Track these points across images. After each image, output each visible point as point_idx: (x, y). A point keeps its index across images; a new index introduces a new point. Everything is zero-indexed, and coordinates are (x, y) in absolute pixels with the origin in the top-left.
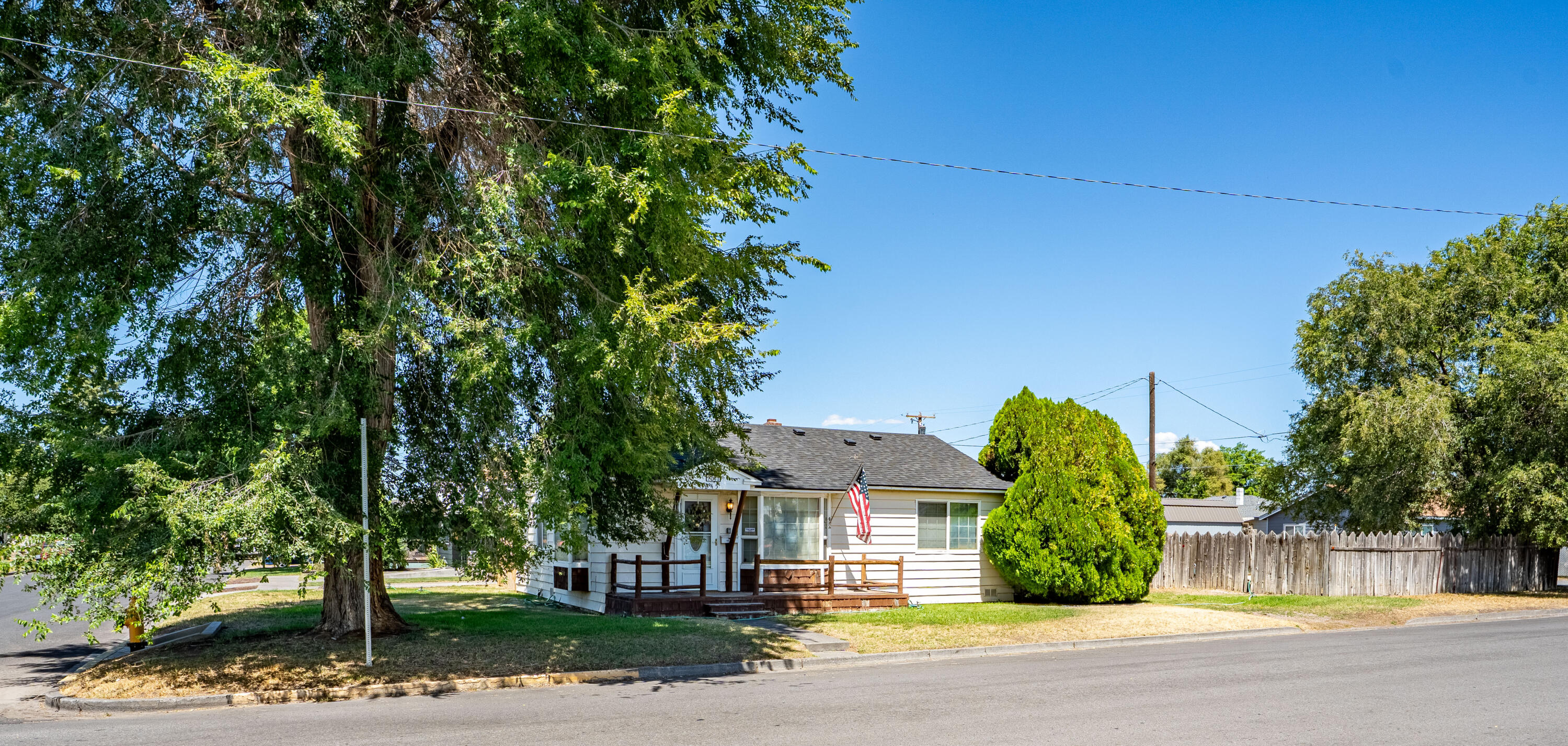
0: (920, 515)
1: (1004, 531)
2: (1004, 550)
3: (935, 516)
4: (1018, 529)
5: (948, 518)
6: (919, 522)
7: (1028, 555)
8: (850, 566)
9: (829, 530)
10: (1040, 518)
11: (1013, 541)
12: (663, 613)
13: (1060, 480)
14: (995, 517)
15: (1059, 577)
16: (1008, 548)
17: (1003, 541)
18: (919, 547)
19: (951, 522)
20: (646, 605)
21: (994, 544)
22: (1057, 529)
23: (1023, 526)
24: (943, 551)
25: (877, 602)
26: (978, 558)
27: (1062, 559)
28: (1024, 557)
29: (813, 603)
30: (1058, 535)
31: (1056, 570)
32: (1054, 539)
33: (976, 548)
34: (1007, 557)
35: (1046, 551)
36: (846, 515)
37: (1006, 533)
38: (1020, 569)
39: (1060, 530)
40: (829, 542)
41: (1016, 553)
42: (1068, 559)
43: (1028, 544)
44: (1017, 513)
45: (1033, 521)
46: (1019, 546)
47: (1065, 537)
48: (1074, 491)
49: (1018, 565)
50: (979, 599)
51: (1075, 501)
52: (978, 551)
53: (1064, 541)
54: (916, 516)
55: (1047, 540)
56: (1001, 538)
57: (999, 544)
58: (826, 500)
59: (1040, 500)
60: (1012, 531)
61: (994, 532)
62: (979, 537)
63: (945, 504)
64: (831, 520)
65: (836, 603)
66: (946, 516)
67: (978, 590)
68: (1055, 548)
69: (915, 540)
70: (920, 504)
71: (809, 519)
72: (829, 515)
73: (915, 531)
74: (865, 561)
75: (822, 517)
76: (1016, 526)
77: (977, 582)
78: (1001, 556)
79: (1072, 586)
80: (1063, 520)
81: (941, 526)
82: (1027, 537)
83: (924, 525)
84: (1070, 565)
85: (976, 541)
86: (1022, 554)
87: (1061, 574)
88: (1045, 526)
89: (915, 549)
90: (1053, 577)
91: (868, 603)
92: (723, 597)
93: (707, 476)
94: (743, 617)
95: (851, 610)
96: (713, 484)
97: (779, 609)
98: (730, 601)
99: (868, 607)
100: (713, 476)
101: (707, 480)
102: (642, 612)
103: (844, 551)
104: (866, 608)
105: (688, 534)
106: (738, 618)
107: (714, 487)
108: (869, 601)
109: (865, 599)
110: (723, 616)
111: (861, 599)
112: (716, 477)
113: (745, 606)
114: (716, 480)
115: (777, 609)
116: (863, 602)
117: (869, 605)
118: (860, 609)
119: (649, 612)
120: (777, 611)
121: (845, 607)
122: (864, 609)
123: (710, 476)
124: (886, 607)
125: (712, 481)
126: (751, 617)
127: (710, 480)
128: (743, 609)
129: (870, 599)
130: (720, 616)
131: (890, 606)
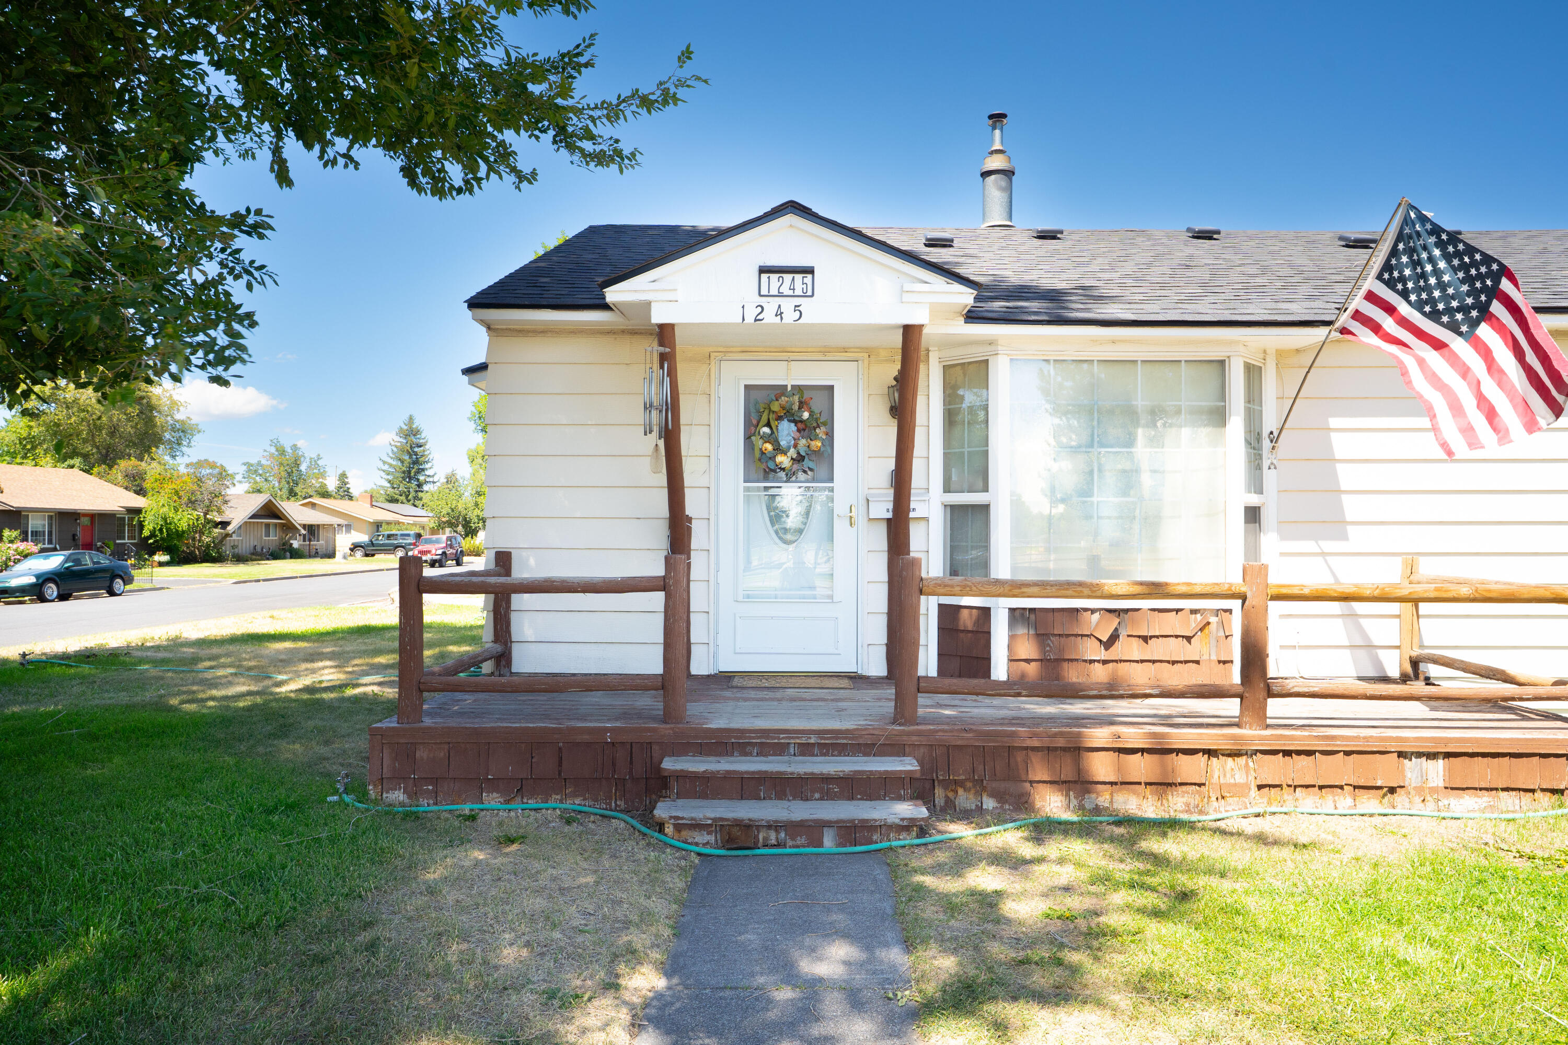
8: (1355, 605)
9: (1270, 477)
12: (494, 785)
20: (421, 754)
25: (1484, 771)
29: (1140, 766)
36: (1334, 422)
40: (1268, 516)
58: (1253, 373)
64: (1274, 439)
65: (1272, 770)
71: (1186, 432)
72: (1270, 423)
74: (1419, 590)
75: (1236, 425)
91: (1436, 771)
92: (750, 731)
93: (764, 277)
94: (793, 839)
95: (1349, 801)
96: (788, 306)
97: (1003, 786)
98: (780, 749)
99: (1433, 790)
100: (788, 277)
101: (764, 291)
102: (405, 779)
103: (1329, 546)
104: (1424, 792)
105: (758, 489)
106: (765, 846)
107: (790, 316)
108: (1441, 762)
109: (1419, 755)
110: (696, 826)
111: (1401, 755)
112: (799, 277)
113: (827, 779)
114: (798, 292)
115: (994, 784)
116: (1412, 770)
117: (1441, 784)
118: (1399, 798)
119: (435, 781)
120: (993, 795)
121: (1321, 787)
122: (1418, 800)
123: (774, 277)
124: (1533, 791)
125: (780, 295)
126: (829, 841)
127: (774, 291)
128: (813, 792)
129: (1448, 755)
130: (678, 828)
131: (1554, 791)
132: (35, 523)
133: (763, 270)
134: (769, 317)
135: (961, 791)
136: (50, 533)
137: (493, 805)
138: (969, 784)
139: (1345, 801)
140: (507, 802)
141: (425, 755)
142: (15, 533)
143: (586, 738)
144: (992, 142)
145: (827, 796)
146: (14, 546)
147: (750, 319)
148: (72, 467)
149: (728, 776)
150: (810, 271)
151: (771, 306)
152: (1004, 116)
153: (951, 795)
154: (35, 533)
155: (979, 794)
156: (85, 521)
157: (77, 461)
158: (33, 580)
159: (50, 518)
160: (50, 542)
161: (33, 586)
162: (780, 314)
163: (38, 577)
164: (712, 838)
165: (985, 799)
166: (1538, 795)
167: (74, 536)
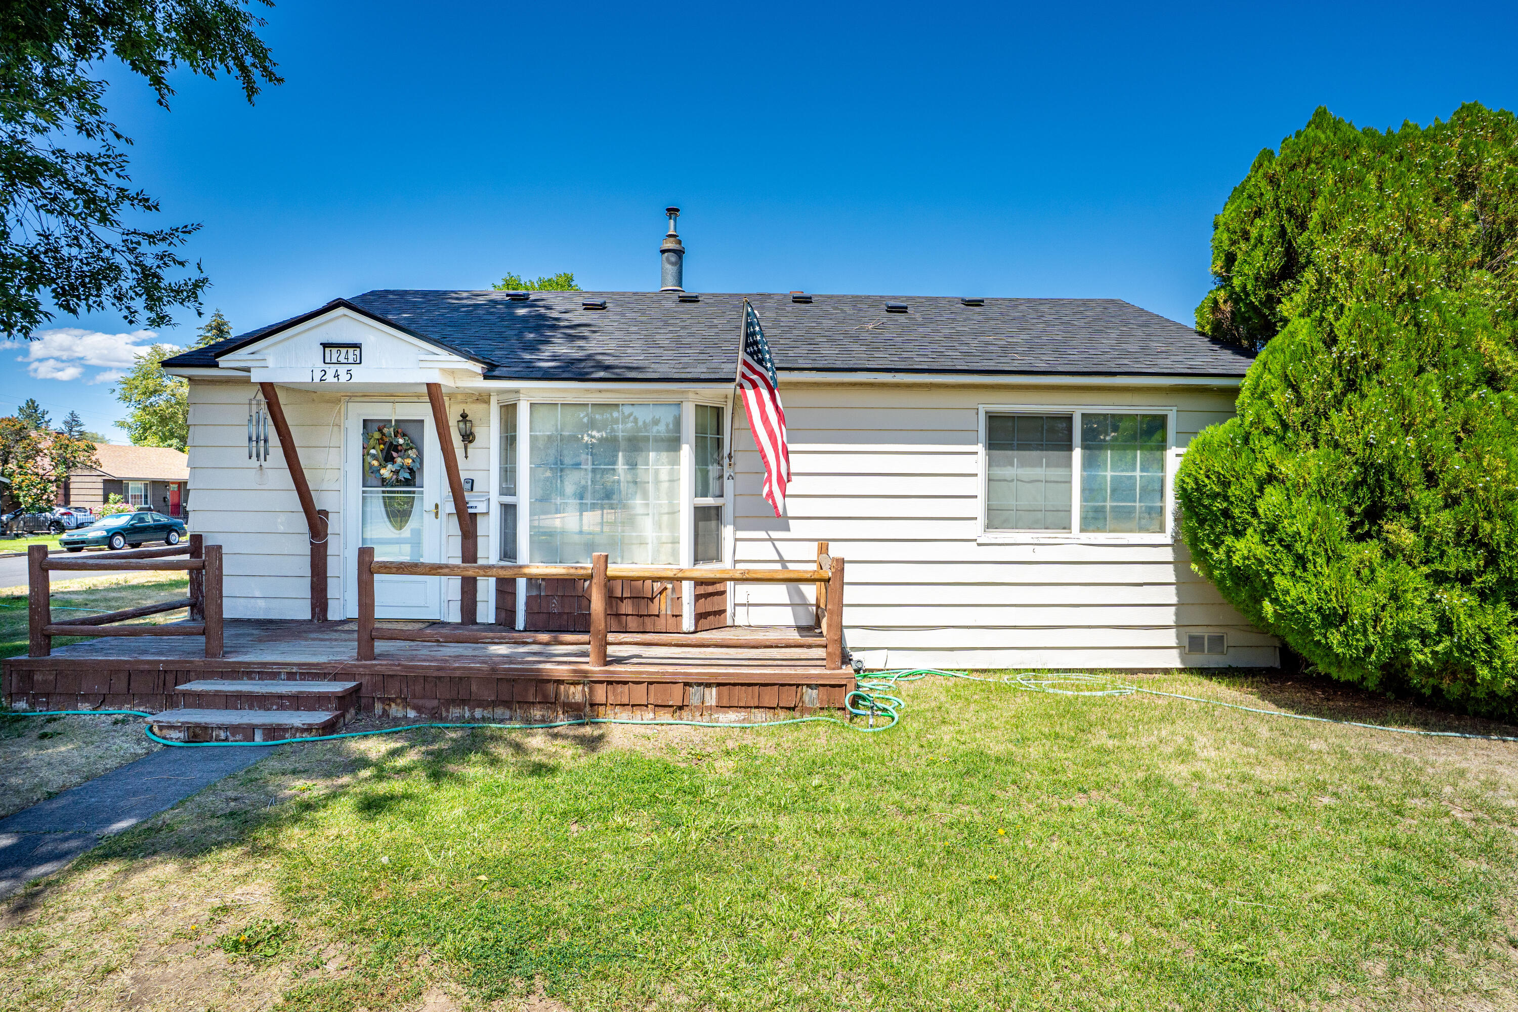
0: (992, 445)
1: (1226, 484)
2: (1229, 540)
3: (1040, 447)
4: (1271, 478)
5: (1077, 454)
6: (991, 463)
7: (1301, 561)
9: (728, 485)
10: (1351, 440)
11: (1255, 514)
12: (85, 698)
13: (1428, 316)
14: (1205, 446)
15: (1424, 637)
16: (1239, 534)
17: (1226, 513)
18: (990, 525)
19: (1088, 464)
20: (38, 677)
21: (1202, 522)
22: (1415, 475)
23: (1286, 468)
24: (1060, 536)
25: (744, 695)
26: (1168, 554)
27: (1439, 578)
28: (1288, 565)
30: (1422, 496)
31: (1408, 616)
32: (1403, 508)
33: (1162, 530)
34: (1237, 560)
35: (1371, 551)
37: (1233, 491)
38: (1276, 601)
39: (1431, 479)
40: (727, 514)
41: (1261, 551)
42: (1465, 579)
43: (1300, 526)
44: (1267, 432)
45: (1324, 449)
46: (1272, 529)
47: (1452, 502)
48: (1489, 345)
49: (1267, 588)
50: (1173, 660)
51: (1493, 379)
52: (1166, 537)
53: (1446, 516)
54: (980, 448)
55: (1375, 513)
56: (1219, 505)
57: (1216, 520)
59: (1351, 385)
60: (1251, 484)
61: (1199, 489)
62: (1171, 503)
63: (1069, 419)
64: (732, 458)
65: (605, 693)
66: (1070, 448)
67: (1170, 638)
68: (1408, 539)
69: (977, 508)
70: (992, 418)
72: (728, 448)
73: (978, 486)
76: (1261, 469)
77: (1168, 616)
78: (1219, 555)
79: (1484, 672)
80: (1445, 443)
81: (1056, 473)
82: (1298, 503)
83: (1000, 472)
84: (1471, 600)
85: (1161, 511)
86: (1283, 554)
87: (1433, 628)
88: (1365, 466)
89: (975, 529)
90: (1399, 636)
91: (712, 696)
92: (254, 663)
93: (328, 350)
94: (233, 736)
95: (651, 715)
96: (342, 370)
97: (420, 702)
98: (274, 676)
99: (711, 707)
100: (344, 351)
101: (327, 360)
102: (27, 694)
103: (774, 534)
104: (703, 709)
105: (377, 492)
106: (216, 740)
107: (344, 378)
108: (714, 690)
109: (699, 684)
110: (171, 727)
111: (686, 684)
112: (351, 350)
113: (281, 697)
114: (351, 360)
115: (415, 701)
116: (694, 694)
117: (714, 703)
118: (684, 713)
119: (47, 695)
120: (415, 708)
121: (633, 706)
122: (698, 714)
123: (334, 350)
124: (774, 708)
125: (339, 363)
126: (258, 738)
127: (334, 360)
128: (272, 704)
129: (719, 685)
130: (161, 728)
131: (789, 709)
132: (134, 489)
133: (325, 346)
134: (330, 378)
135: (393, 705)
136: (146, 496)
137: (85, 712)
138: (399, 701)
139: (649, 716)
140: (94, 709)
141: (40, 678)
142: (118, 497)
143: (147, 667)
144: (668, 228)
145: (282, 708)
146: (116, 506)
147: (317, 380)
148: (170, 446)
149: (217, 694)
150: (357, 346)
151: (331, 371)
152: (678, 210)
153: (387, 707)
154: (134, 497)
155: (405, 707)
156: (174, 487)
157: (175, 441)
158: (105, 533)
159: (146, 485)
160: (146, 503)
161: (104, 538)
162: (337, 376)
163: (108, 531)
164: (181, 735)
165: (408, 710)
166: (779, 711)
167: (165, 498)
